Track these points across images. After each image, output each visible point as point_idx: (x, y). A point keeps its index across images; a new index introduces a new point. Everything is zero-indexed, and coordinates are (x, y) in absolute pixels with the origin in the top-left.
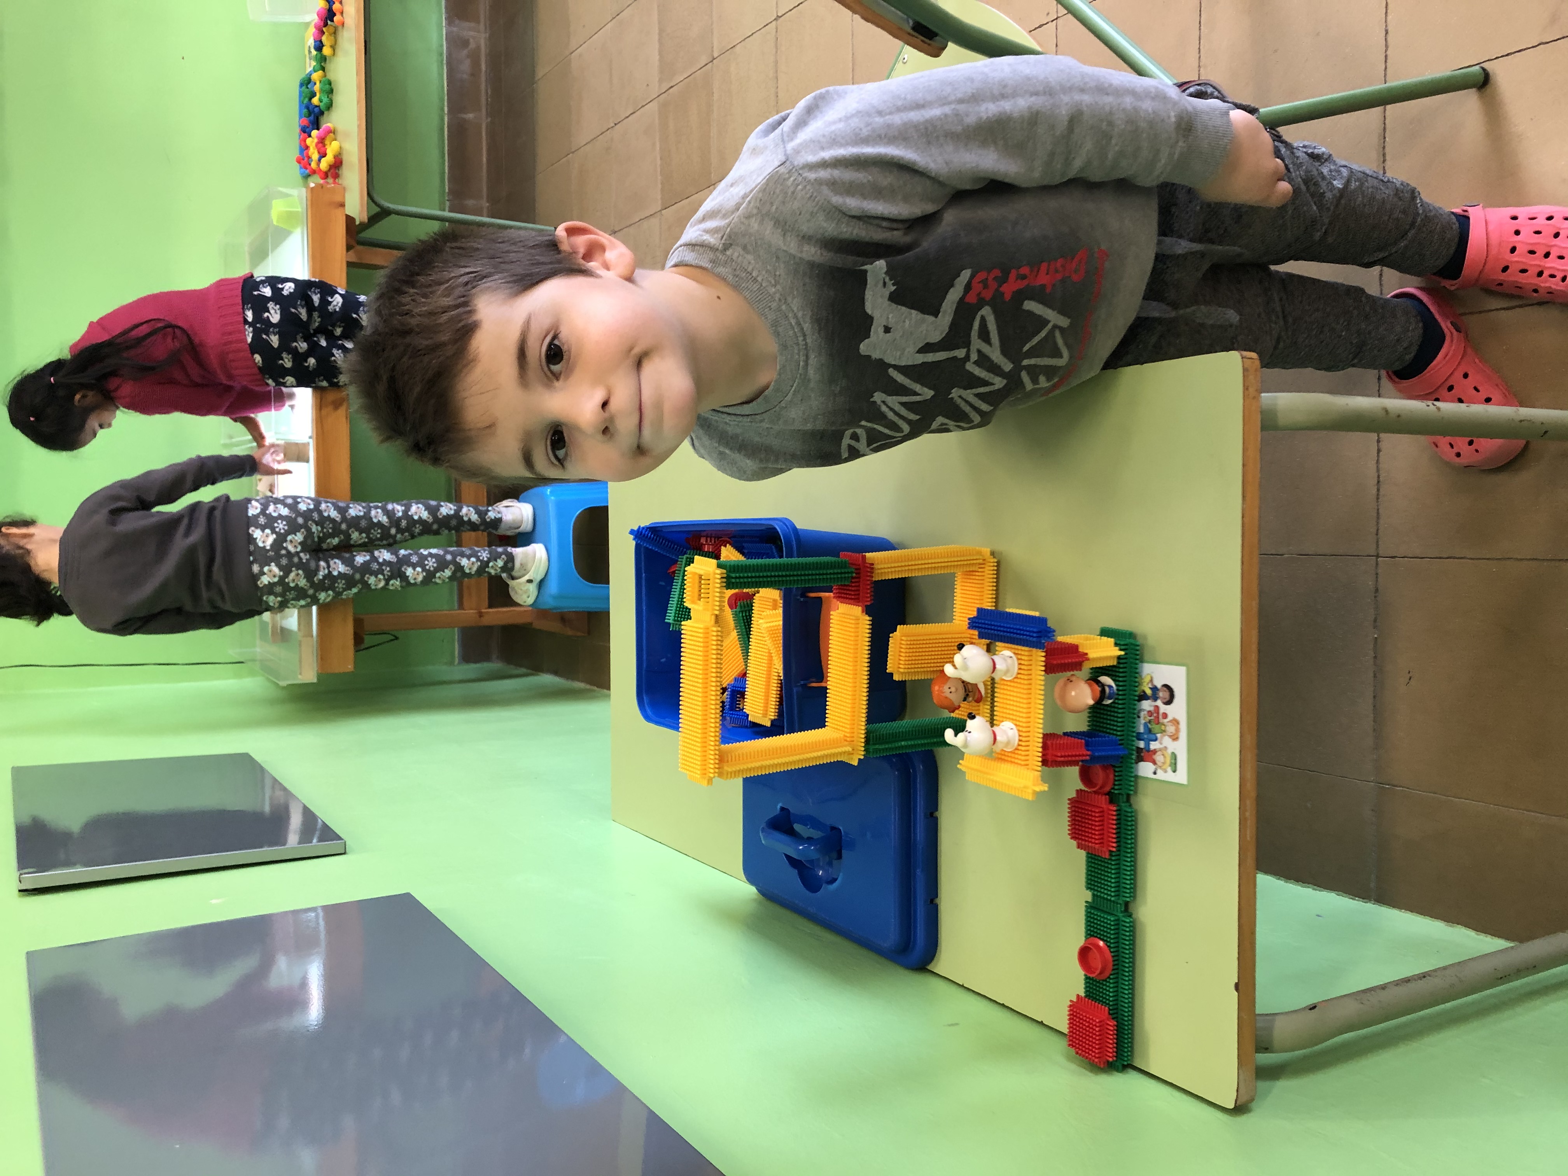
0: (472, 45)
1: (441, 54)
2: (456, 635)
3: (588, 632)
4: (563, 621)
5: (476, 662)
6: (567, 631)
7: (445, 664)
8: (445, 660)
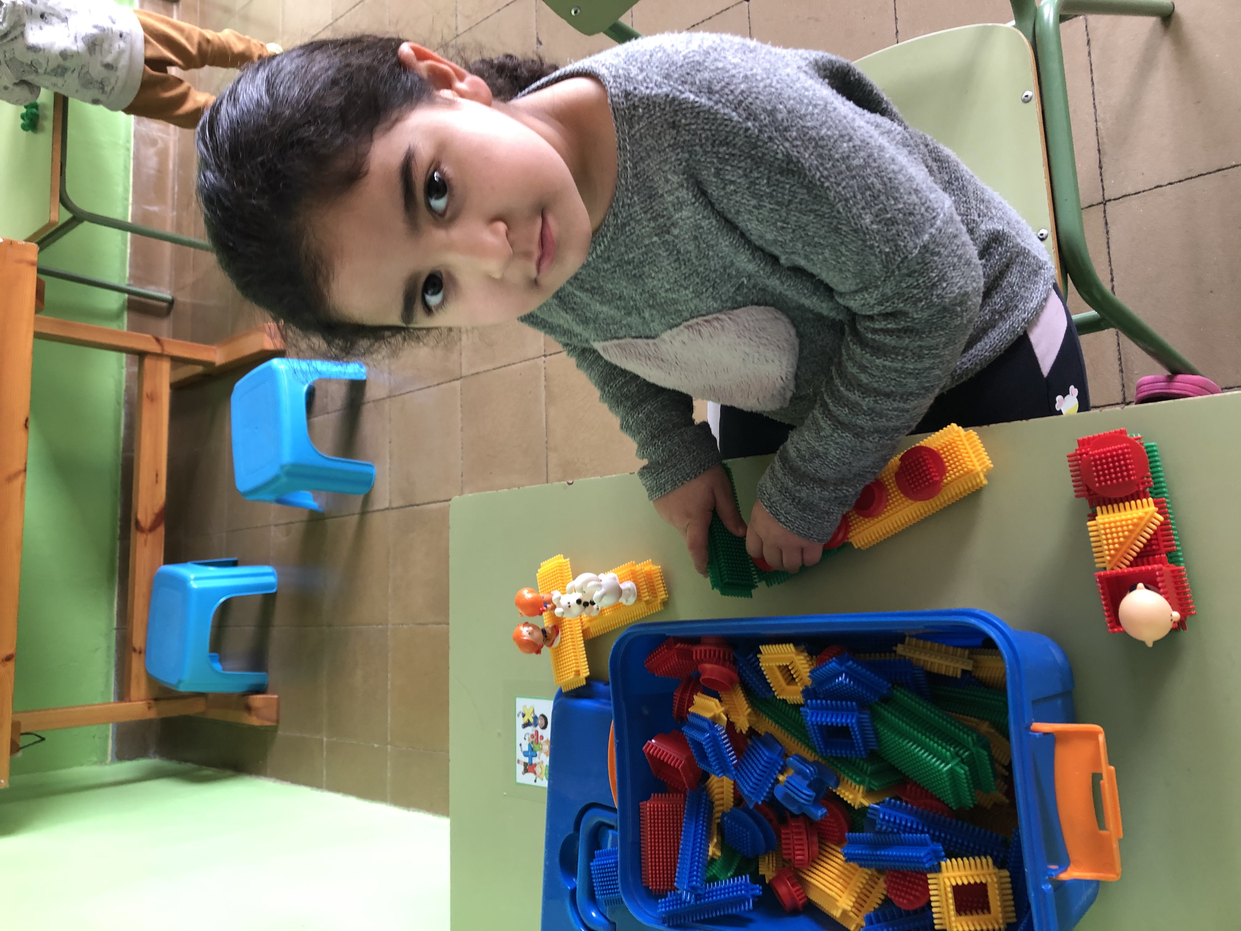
1: (128, 150)
2: (110, 730)
3: (278, 721)
4: (248, 709)
5: (130, 758)
6: (254, 721)
7: (95, 763)
8: (95, 759)
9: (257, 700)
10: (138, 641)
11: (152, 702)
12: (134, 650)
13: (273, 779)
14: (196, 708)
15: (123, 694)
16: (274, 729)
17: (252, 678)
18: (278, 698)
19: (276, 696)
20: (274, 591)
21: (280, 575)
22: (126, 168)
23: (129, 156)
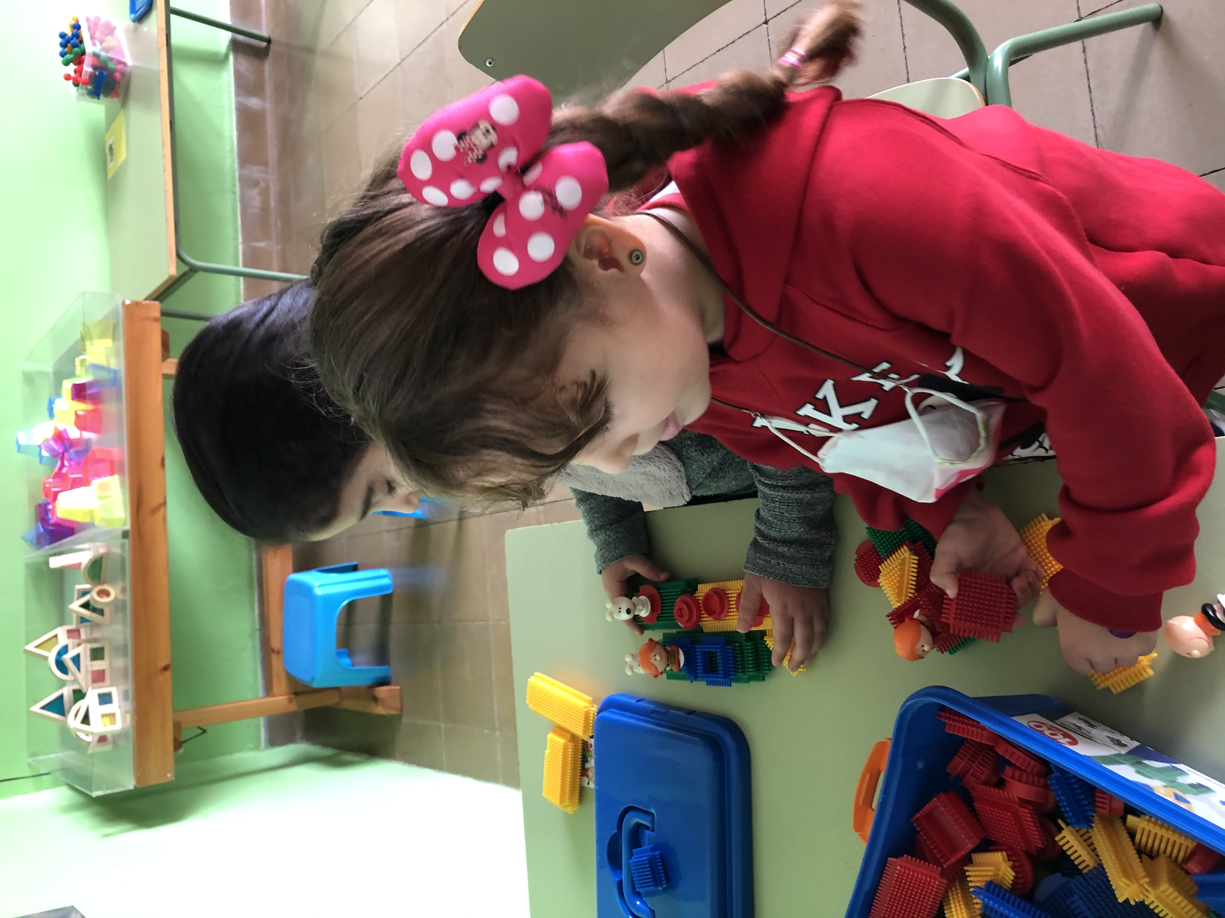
0: (262, 185)
1: (234, 193)
2: (262, 721)
3: (401, 710)
4: (375, 699)
5: (281, 744)
6: (380, 710)
7: (251, 750)
8: (251, 746)
9: (382, 691)
10: (275, 643)
11: (292, 696)
12: (273, 651)
13: (402, 763)
14: (331, 701)
15: (269, 690)
16: (399, 717)
17: (378, 671)
18: (401, 690)
19: (398, 688)
20: (390, 592)
21: (394, 577)
22: (234, 211)
23: (235, 199)
